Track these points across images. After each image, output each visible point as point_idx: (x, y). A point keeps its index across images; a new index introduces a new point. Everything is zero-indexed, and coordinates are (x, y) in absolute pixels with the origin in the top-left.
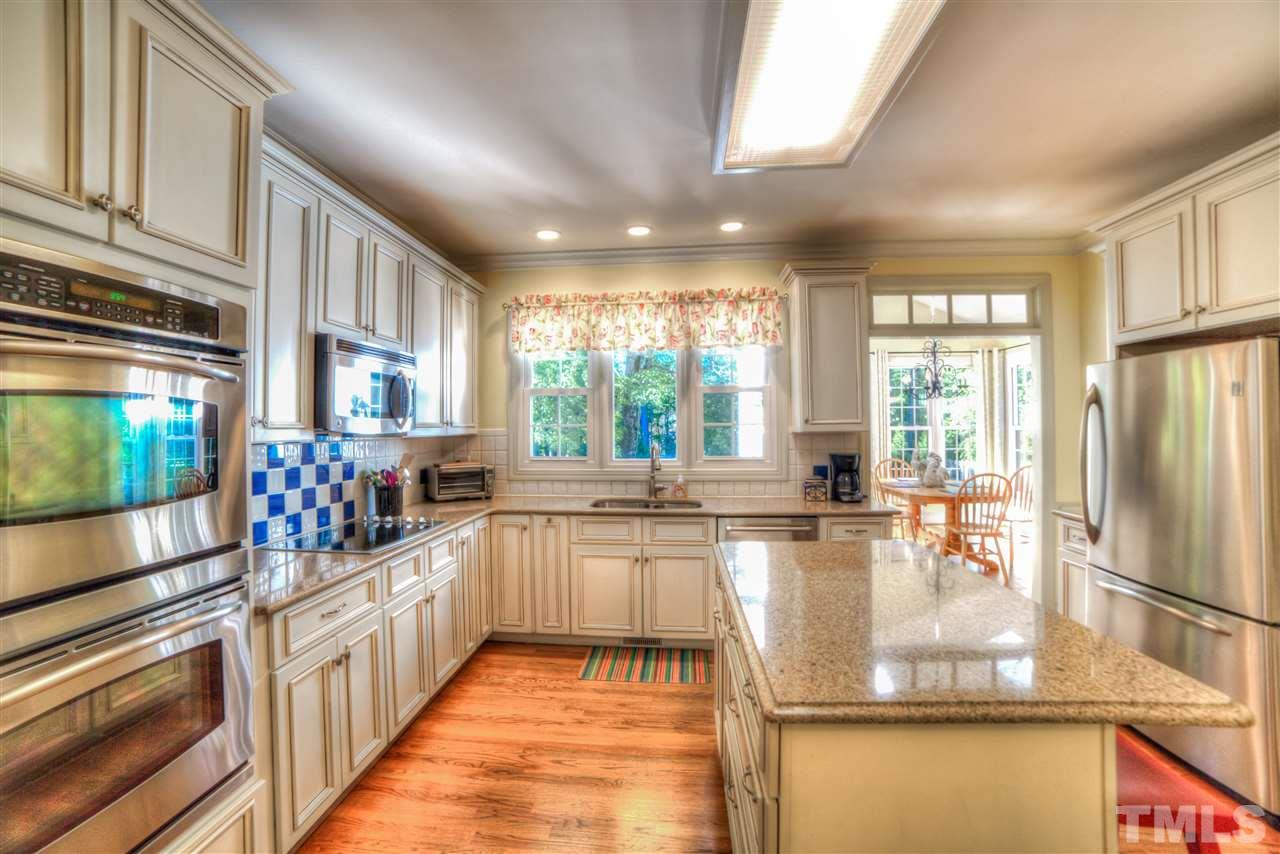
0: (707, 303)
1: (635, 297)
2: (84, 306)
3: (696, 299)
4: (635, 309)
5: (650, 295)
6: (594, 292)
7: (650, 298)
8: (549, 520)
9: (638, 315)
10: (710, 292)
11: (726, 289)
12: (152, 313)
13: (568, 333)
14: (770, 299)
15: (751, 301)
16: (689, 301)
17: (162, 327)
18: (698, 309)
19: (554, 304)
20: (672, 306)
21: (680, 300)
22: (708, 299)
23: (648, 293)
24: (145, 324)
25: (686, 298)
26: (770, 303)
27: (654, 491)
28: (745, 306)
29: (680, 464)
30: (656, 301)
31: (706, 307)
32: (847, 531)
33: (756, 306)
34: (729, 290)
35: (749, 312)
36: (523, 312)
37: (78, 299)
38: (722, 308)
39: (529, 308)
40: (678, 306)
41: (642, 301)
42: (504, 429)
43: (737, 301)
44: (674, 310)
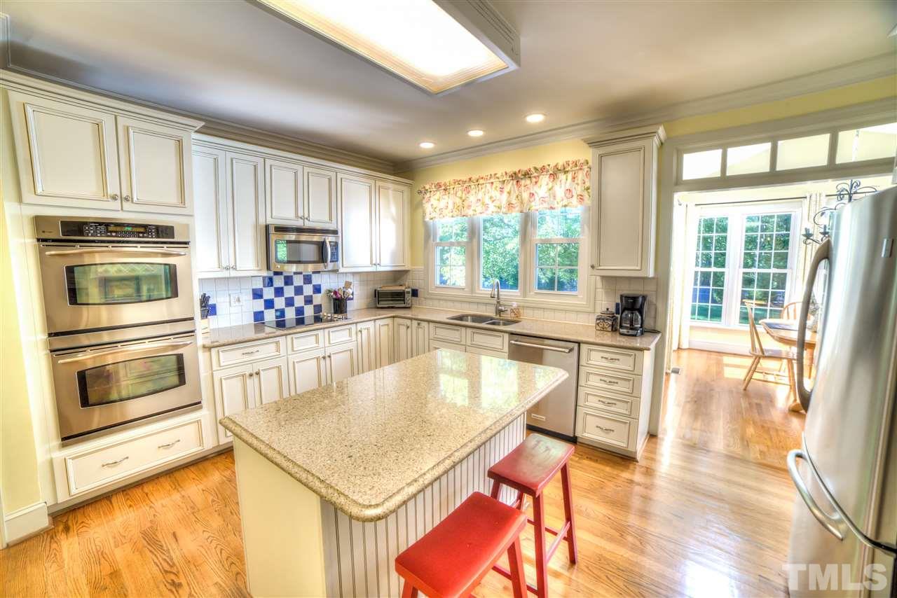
0: (535, 177)
1: (488, 178)
2: (114, 234)
3: (527, 175)
4: (488, 186)
5: (497, 176)
6: (465, 178)
7: (498, 178)
8: (419, 324)
9: (490, 190)
10: (536, 169)
11: (545, 165)
12: (142, 233)
13: (451, 206)
14: (581, 169)
15: (566, 172)
16: (523, 177)
17: (147, 237)
18: (528, 182)
19: (443, 188)
20: (512, 181)
21: (515, 177)
22: (536, 174)
23: (495, 174)
24: (139, 237)
25: (520, 175)
26: (580, 172)
27: (499, 312)
28: (562, 176)
29: (519, 294)
30: (501, 180)
31: (534, 180)
32: (602, 357)
33: (570, 176)
34: (549, 165)
35: (563, 181)
36: (428, 195)
37: (111, 232)
38: (545, 180)
39: (431, 192)
40: (515, 182)
41: (492, 180)
42: (423, 267)
43: (555, 173)
44: (513, 184)
